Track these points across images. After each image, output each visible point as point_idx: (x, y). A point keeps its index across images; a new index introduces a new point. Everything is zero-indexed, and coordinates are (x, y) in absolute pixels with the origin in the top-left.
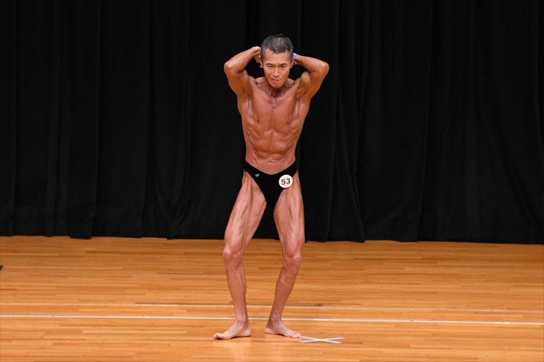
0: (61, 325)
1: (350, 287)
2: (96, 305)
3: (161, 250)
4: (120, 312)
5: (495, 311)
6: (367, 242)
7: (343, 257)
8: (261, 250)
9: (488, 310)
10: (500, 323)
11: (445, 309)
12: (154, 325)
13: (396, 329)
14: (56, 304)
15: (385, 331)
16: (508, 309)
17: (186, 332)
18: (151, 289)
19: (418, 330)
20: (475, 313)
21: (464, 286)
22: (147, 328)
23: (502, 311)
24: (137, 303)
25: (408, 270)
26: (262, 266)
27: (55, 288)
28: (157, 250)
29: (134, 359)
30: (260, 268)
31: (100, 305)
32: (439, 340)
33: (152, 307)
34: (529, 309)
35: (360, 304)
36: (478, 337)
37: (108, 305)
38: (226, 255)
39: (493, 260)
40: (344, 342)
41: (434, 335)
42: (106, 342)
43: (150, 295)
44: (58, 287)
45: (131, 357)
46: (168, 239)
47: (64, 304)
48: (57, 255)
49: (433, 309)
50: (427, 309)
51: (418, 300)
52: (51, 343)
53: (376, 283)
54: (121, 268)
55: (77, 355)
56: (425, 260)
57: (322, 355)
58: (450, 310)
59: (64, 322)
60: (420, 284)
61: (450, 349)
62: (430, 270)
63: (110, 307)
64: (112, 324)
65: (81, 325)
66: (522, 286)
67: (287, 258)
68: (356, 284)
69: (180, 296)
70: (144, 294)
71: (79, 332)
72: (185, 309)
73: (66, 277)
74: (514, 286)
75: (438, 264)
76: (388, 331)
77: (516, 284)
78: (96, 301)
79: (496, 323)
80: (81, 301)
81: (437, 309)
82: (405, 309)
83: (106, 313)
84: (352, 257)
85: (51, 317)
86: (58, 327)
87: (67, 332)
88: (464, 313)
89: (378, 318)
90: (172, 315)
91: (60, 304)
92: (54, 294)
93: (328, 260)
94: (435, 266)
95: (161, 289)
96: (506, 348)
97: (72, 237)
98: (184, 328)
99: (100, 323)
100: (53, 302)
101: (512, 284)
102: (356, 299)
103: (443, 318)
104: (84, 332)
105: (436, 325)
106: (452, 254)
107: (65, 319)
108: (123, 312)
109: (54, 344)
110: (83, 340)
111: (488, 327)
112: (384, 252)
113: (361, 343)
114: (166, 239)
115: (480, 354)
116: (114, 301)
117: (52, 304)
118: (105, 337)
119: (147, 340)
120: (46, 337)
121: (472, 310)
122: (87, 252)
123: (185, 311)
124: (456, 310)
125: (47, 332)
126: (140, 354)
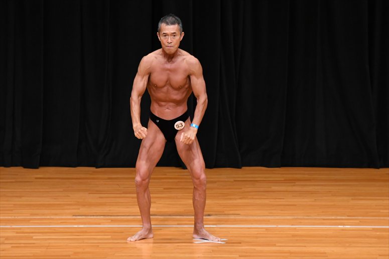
0: (17, 233)
1: (231, 202)
2: (43, 217)
3: (92, 176)
4: (61, 223)
5: (339, 218)
6: (244, 168)
7: (226, 180)
8: (166, 175)
9: (333, 217)
10: (342, 227)
11: (302, 217)
12: (86, 232)
13: (266, 232)
14: (13, 217)
15: (257, 234)
16: (348, 216)
17: (110, 237)
18: (84, 205)
19: (282, 233)
20: (324, 220)
21: (315, 200)
22: (82, 234)
23: (343, 218)
24: (73, 216)
25: (274, 188)
26: (166, 187)
27: (12, 206)
28: (88, 176)
29: (72, 257)
30: (164, 189)
31: (46, 217)
32: (297, 240)
33: (86, 218)
34: (364, 216)
35: (239, 214)
36: (326, 237)
37: (52, 217)
38: (137, 182)
39: (336, 180)
40: (227, 242)
41: (294, 236)
42: (51, 245)
43: (83, 210)
44: (14, 205)
45: (69, 256)
46: (96, 168)
47: (19, 218)
48: (13, 181)
49: (293, 217)
50: (288, 217)
51: (282, 210)
52: (9, 246)
53: (250, 199)
54: (62, 190)
55: (29, 255)
56: (287, 181)
57: (210, 252)
58: (305, 217)
59: (19, 231)
60: (283, 199)
61: (305, 246)
62: (290, 188)
63: (53, 219)
64: (54, 232)
65: (32, 233)
66: (357, 199)
67: (195, 180)
68: (236, 199)
69: (106, 210)
70: (79, 209)
71: (31, 238)
72: (109, 219)
73: (20, 197)
74: (352, 199)
75: (297, 184)
76: (260, 234)
77: (353, 198)
78: (43, 215)
79: (340, 226)
80: (32, 215)
81: (296, 217)
82: (272, 218)
83: (50, 224)
84: (232, 180)
85: (9, 227)
86: (15, 234)
87: (20, 238)
88: (315, 219)
89: (252, 224)
90: (99, 224)
91: (16, 217)
92: (12, 210)
93: (215, 182)
94: (294, 185)
95: (90, 205)
96: (347, 245)
97: (25, 167)
98: (109, 234)
99: (46, 231)
100: (12, 216)
101: (351, 198)
102: (236, 210)
103: (300, 224)
104: (34, 238)
105: (295, 229)
106: (306, 176)
107: (20, 229)
108: (64, 222)
109: (12, 247)
110: (34, 244)
111: (334, 230)
112: (257, 176)
113: (240, 243)
114: (95, 168)
115: (327, 250)
116: (56, 214)
117: (10, 218)
118: (50, 241)
119: (81, 243)
120: (6, 242)
121: (322, 217)
122: (36, 178)
123: (110, 221)
124: (310, 217)
125: (7, 238)
126: (76, 253)
